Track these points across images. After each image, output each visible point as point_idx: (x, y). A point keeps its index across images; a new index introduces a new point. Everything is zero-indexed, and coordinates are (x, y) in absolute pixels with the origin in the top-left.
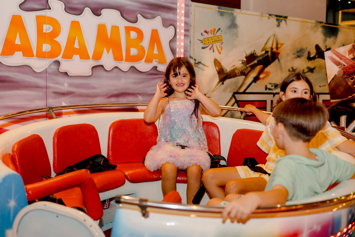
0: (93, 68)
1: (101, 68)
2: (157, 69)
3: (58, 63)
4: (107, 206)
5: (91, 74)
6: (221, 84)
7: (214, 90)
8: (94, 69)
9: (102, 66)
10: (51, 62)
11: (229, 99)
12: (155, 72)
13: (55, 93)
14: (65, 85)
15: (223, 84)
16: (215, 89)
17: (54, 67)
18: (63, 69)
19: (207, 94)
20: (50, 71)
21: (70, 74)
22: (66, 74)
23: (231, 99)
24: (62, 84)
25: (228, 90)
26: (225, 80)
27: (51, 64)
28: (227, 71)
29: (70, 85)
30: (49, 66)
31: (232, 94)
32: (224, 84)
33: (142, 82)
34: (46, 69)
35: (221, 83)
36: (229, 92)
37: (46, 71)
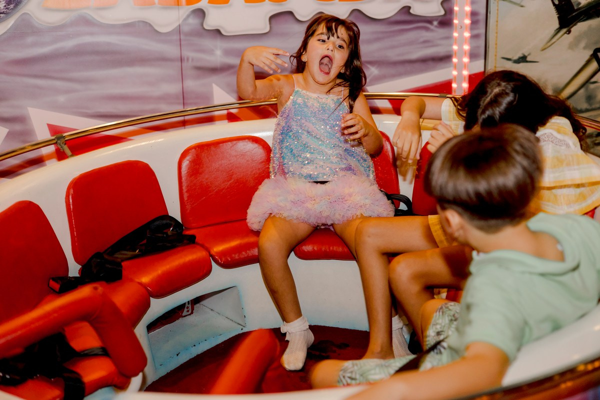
0: (272, 18)
1: (289, 18)
2: (411, 11)
3: (201, 13)
4: (188, 311)
5: (267, 30)
6: (565, 33)
7: (546, 46)
8: (273, 21)
9: (290, 13)
10: (187, 13)
11: (583, 63)
12: (406, 18)
13: (199, 68)
14: (217, 54)
15: (569, 32)
16: (549, 44)
17: (194, 21)
18: (211, 22)
19: (529, 55)
20: (186, 29)
21: (226, 32)
22: (218, 32)
23: (588, 62)
24: (211, 52)
25: (583, 44)
26: (575, 25)
27: (188, 16)
28: (579, 3)
29: (227, 52)
30: (185, 19)
31: (591, 52)
32: (571, 33)
33: (377, 39)
34: (179, 25)
35: (564, 30)
36: (585, 48)
37: (179, 30)
